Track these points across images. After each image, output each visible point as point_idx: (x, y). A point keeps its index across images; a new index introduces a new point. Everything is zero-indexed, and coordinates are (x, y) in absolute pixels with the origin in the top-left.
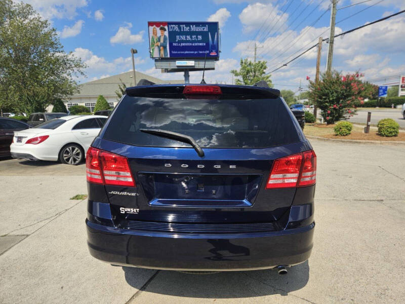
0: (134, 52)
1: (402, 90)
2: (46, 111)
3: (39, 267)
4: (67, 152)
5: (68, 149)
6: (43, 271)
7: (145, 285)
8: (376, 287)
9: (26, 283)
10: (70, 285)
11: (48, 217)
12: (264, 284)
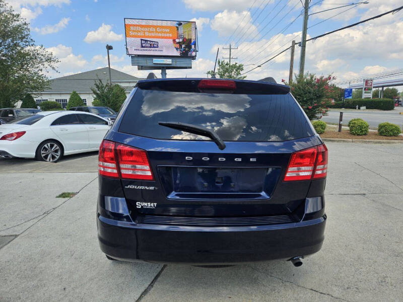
0: (109, 48)
1: (365, 93)
2: (15, 106)
3: (35, 268)
4: (46, 149)
5: (46, 146)
6: (41, 272)
7: (152, 282)
8: (376, 275)
9: (23, 286)
10: (72, 286)
11: (36, 216)
12: (271, 276)
